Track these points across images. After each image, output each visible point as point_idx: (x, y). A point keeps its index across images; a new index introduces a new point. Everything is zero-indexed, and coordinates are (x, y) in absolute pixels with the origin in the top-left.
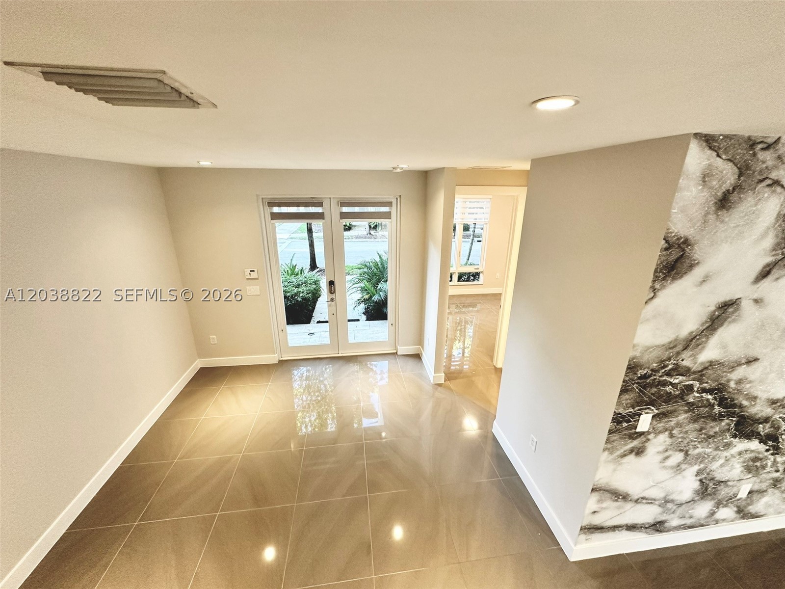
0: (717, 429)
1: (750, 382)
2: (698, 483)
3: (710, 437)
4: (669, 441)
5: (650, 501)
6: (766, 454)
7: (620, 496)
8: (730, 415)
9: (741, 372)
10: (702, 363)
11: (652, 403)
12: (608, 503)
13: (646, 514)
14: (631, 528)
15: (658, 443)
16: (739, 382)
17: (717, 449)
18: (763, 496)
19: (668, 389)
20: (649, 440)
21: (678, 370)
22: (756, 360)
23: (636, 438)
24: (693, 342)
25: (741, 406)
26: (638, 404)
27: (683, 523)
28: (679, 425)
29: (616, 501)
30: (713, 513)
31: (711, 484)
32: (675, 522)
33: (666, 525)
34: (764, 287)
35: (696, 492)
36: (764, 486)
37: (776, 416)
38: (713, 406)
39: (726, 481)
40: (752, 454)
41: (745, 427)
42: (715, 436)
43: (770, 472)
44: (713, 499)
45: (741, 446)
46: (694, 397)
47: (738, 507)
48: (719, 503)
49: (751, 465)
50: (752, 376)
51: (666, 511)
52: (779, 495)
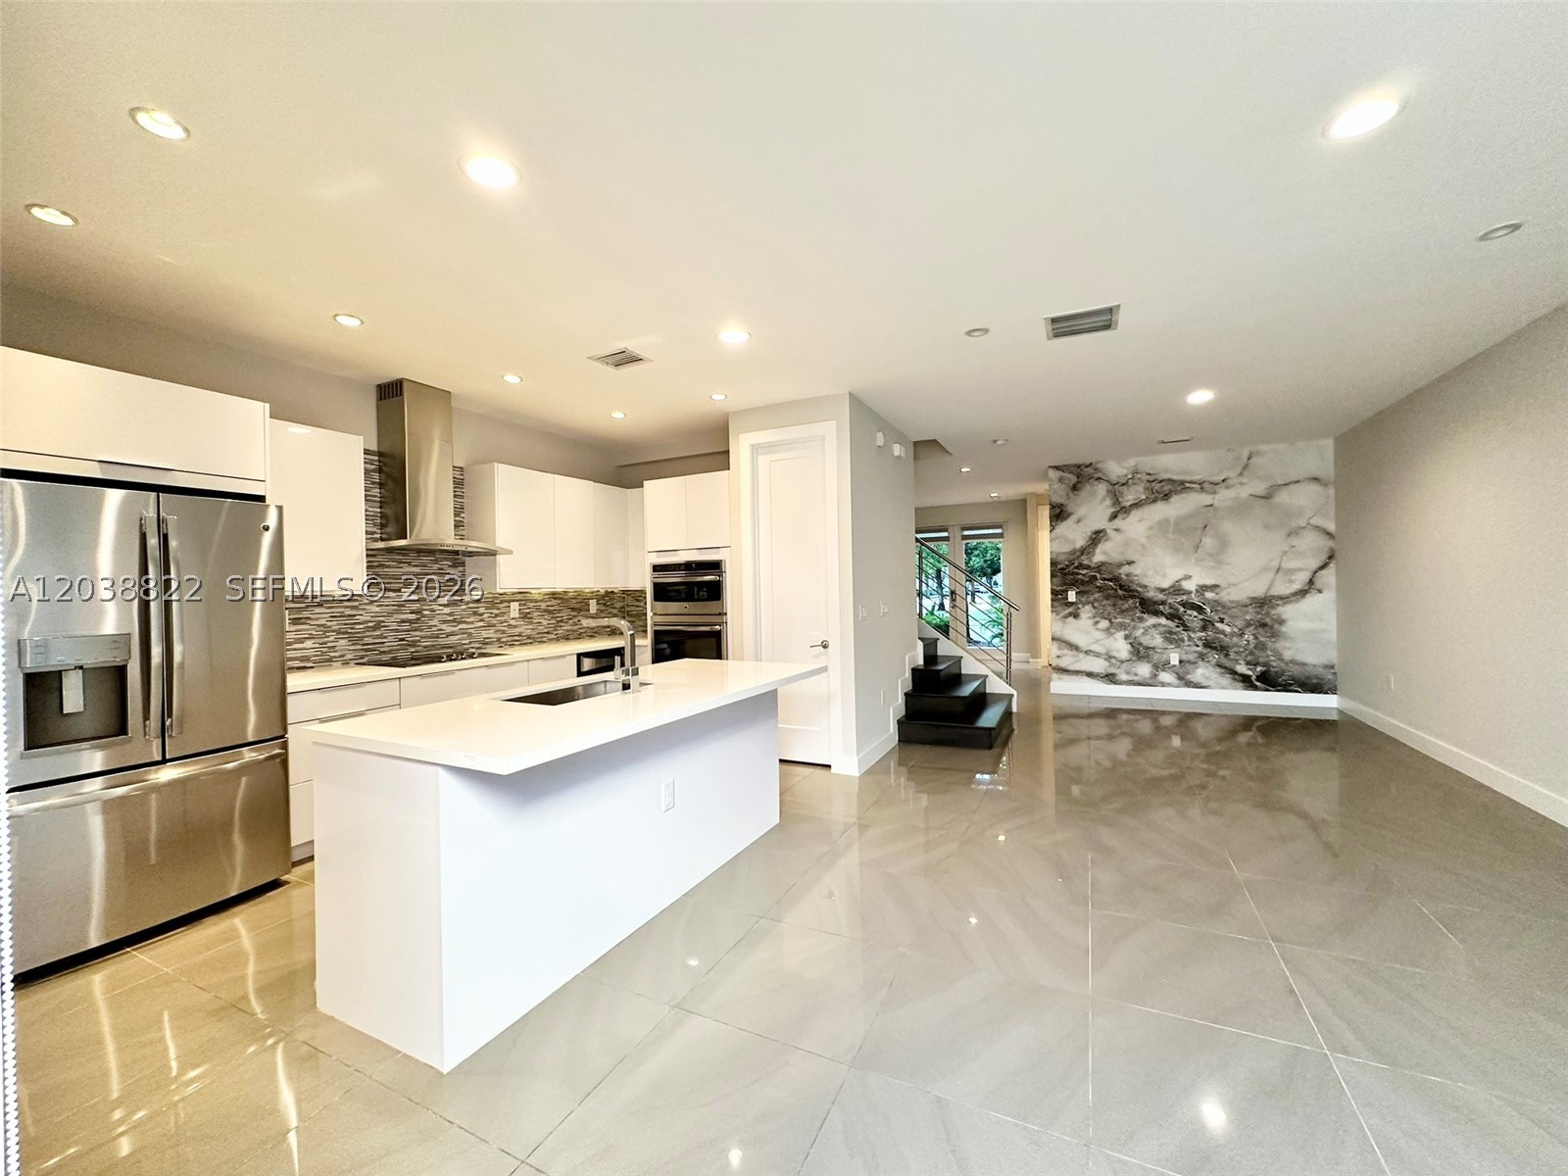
0: (1127, 606)
1: (1136, 576)
2: (1129, 646)
3: (1124, 611)
4: (1094, 611)
5: (1098, 655)
6: (1178, 629)
7: (1074, 647)
8: (1133, 597)
9: (1125, 569)
10: (1096, 563)
11: (1073, 585)
12: (1065, 651)
13: (1098, 665)
14: (1090, 675)
15: (1086, 612)
16: (1128, 575)
17: (1133, 620)
18: (1197, 668)
19: (1080, 577)
20: (1079, 608)
21: (1081, 566)
22: (1133, 562)
23: (1069, 607)
24: (1083, 551)
25: (1137, 591)
26: (1065, 584)
27: (1131, 679)
28: (1096, 600)
29: (1071, 650)
30: (1156, 676)
31: (1141, 649)
32: (1124, 677)
33: (1117, 678)
34: (1117, 523)
35: (1131, 653)
36: (1191, 657)
37: (1170, 601)
38: (1116, 590)
39: (1153, 648)
40: (1165, 628)
41: (1149, 607)
42: (1127, 610)
43: (1189, 645)
44: (1148, 662)
45: (1152, 620)
46: (1099, 583)
47: (1177, 674)
48: (1156, 667)
49: (1169, 637)
50: (1136, 573)
51: (1112, 665)
52: (1212, 669)
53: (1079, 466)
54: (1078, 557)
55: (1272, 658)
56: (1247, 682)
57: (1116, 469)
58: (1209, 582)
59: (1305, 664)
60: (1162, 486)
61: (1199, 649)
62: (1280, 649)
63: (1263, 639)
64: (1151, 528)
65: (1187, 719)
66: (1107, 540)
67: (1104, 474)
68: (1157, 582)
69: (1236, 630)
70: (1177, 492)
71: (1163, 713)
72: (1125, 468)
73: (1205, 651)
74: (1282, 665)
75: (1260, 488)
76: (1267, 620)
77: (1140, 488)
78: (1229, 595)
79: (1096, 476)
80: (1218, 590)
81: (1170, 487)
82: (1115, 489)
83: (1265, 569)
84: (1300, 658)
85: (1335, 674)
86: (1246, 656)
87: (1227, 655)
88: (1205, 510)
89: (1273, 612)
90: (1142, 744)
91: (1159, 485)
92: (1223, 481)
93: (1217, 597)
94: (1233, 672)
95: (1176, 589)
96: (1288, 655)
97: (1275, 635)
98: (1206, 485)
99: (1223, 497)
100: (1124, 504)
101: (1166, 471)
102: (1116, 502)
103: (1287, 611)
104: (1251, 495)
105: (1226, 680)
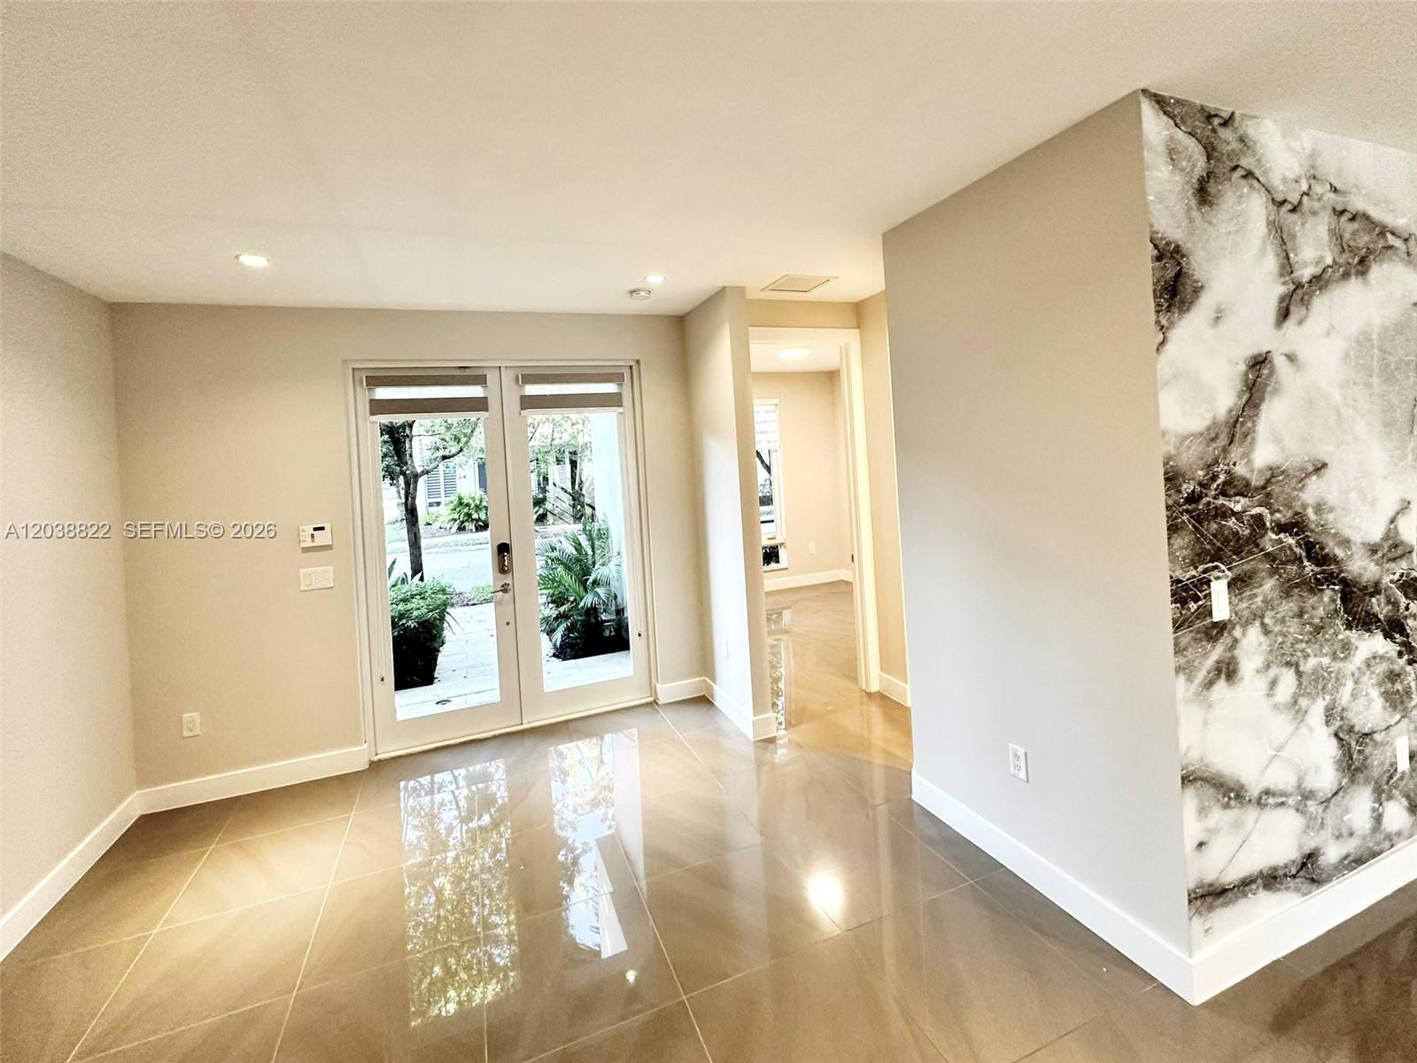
0: (1322, 611)
1: (1331, 509)
2: (1335, 741)
3: (1317, 629)
4: (1265, 642)
5: (1279, 799)
8: (1329, 579)
9: (1313, 489)
10: (1261, 471)
11: (1219, 555)
12: (1218, 817)
13: (1285, 837)
14: (1271, 878)
15: (1252, 649)
16: (1318, 509)
17: (1335, 656)
19: (1233, 524)
20: (1236, 641)
22: (1324, 465)
23: (1217, 638)
24: (1237, 428)
25: (1336, 560)
26: (1200, 557)
28: (1268, 604)
29: (1227, 806)
30: (1378, 819)
31: (1353, 743)
33: (1321, 860)
34: (1292, 333)
37: (1386, 579)
38: (1300, 559)
39: (1371, 734)
40: (1383, 666)
41: (1356, 605)
42: (1321, 627)
45: (1364, 647)
46: (1270, 541)
47: (1407, 796)
48: (1378, 791)
49: (1391, 689)
50: (1330, 502)
53: (1207, 116)
54: (1225, 451)
57: (1280, 155)
60: (1354, 233)
64: (1345, 358)
66: (1274, 391)
67: (1258, 162)
68: (1364, 525)
70: (1376, 258)
72: (1293, 151)
77: (1323, 228)
79: (1245, 161)
81: (1366, 239)
82: (1281, 220)
88: (1414, 314)
91: (1349, 227)
95: (1392, 543)
98: (1409, 246)
100: (1298, 274)
101: (1358, 186)
102: (1284, 260)
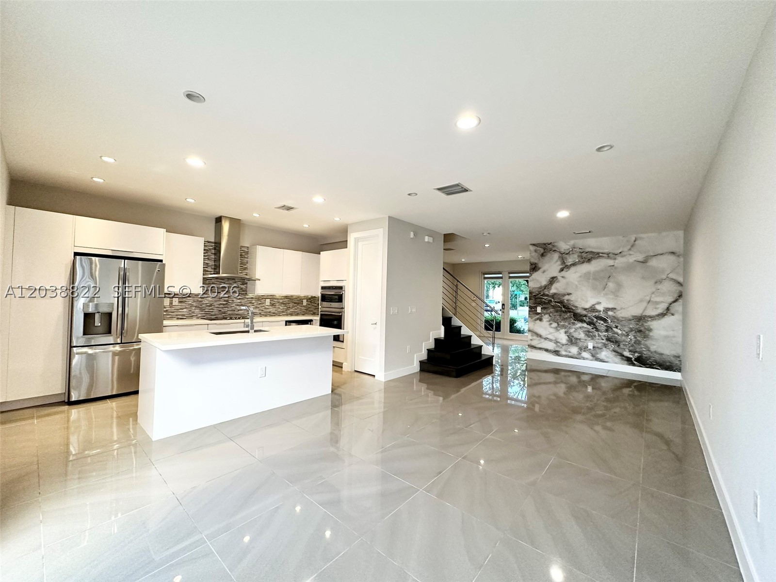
0: (567, 316)
1: (572, 301)
2: (567, 337)
4: (550, 318)
5: (551, 340)
6: (593, 330)
7: (540, 336)
8: (570, 312)
9: (567, 297)
10: (552, 294)
11: (540, 304)
12: (535, 337)
13: (551, 346)
14: (547, 350)
15: (546, 318)
16: (568, 300)
17: (569, 324)
18: (602, 351)
19: (543, 300)
20: (542, 316)
21: (544, 295)
22: (571, 294)
23: (537, 315)
24: (545, 287)
25: (572, 309)
26: (536, 303)
27: (568, 354)
28: (551, 312)
29: (538, 337)
30: (580, 354)
31: (573, 339)
32: (564, 353)
33: (560, 353)
34: (563, 273)
35: (568, 341)
36: (600, 345)
37: (589, 315)
38: (561, 308)
39: (580, 339)
40: (586, 329)
41: (578, 317)
42: (566, 319)
43: (598, 339)
44: (577, 346)
45: (579, 325)
46: (553, 304)
47: (591, 353)
48: (580, 349)
49: (588, 334)
50: (572, 299)
51: (558, 346)
52: (611, 352)
53: (545, 244)
54: (543, 290)
55: (644, 349)
56: (629, 361)
57: (564, 246)
58: (610, 306)
59: (662, 354)
60: (587, 255)
61: (604, 341)
62: (649, 345)
63: (639, 339)
64: (580, 276)
65: (596, 378)
66: (557, 282)
67: (558, 248)
68: (583, 305)
69: (624, 333)
70: (594, 258)
71: (584, 373)
72: (569, 245)
73: (607, 343)
74: (650, 353)
75: (640, 257)
76: (642, 328)
77: (576, 256)
78: (620, 314)
79: (553, 249)
80: (615, 311)
81: (591, 256)
82: (563, 256)
83: (641, 301)
84: (660, 350)
85: (680, 361)
86: (629, 347)
87: (619, 346)
88: (609, 268)
89: (645, 324)
90: (571, 388)
91: (586, 254)
92: (620, 253)
93: (614, 315)
94: (622, 355)
95: (593, 309)
96: (653, 348)
97: (646, 337)
98: (609, 255)
99: (620, 261)
100: (566, 264)
101: (589, 247)
102: (563, 263)
103: (654, 324)
104: (635, 261)
105: (618, 359)
